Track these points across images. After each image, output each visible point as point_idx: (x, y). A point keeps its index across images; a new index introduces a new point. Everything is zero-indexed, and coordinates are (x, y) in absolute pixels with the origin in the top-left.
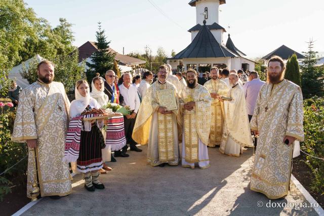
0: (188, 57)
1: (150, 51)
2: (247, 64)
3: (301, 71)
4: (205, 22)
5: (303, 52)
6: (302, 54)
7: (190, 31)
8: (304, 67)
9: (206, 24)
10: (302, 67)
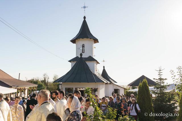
0: (65, 82)
1: (47, 78)
2: (118, 89)
3: (154, 96)
4: (81, 55)
5: (155, 79)
6: (154, 80)
7: (70, 61)
8: (156, 91)
9: (83, 57)
10: (154, 92)
